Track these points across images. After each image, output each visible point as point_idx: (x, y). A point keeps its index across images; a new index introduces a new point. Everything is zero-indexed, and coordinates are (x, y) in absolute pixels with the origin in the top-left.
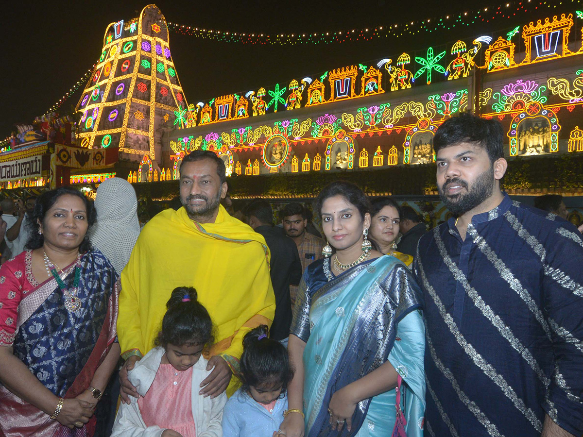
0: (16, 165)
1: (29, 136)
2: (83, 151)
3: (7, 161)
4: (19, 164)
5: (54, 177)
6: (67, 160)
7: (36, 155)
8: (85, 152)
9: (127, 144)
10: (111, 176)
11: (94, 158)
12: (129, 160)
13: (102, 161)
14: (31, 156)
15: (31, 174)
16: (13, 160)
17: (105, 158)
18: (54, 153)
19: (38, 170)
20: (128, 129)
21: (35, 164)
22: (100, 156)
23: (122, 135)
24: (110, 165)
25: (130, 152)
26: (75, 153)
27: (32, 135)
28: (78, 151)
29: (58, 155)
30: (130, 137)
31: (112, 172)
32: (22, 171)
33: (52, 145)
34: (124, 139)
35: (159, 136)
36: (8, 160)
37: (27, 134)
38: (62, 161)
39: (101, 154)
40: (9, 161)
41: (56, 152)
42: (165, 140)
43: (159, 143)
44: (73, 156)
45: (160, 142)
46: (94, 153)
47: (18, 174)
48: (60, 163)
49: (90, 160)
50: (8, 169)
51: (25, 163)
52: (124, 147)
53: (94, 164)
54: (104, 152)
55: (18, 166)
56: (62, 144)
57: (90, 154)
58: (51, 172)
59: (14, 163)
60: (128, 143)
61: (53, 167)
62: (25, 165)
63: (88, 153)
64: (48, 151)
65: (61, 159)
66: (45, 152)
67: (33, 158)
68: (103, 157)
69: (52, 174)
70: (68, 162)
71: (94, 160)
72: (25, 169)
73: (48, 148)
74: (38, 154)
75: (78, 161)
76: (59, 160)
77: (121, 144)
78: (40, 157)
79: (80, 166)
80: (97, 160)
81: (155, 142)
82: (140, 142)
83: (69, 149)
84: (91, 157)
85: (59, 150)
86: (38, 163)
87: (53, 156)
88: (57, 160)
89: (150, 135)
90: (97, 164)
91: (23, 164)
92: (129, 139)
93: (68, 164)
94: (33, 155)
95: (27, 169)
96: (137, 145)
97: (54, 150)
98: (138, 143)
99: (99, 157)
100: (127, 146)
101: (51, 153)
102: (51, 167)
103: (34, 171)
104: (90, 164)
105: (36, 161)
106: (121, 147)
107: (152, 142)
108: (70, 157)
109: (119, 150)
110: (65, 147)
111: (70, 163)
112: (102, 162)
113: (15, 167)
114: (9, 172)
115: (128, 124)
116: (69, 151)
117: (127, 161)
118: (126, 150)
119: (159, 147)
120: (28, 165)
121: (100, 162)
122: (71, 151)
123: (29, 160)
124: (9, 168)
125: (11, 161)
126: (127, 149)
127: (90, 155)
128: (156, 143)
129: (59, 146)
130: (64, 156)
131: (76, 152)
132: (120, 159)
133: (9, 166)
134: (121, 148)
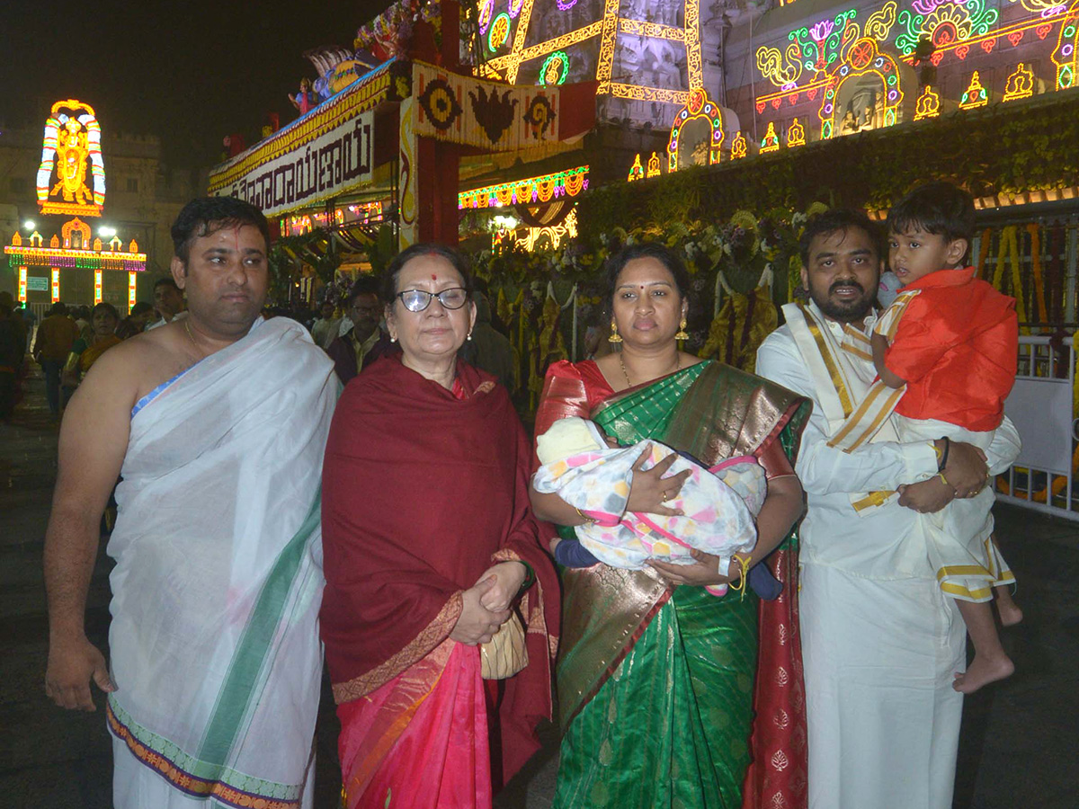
0: (308, 160)
1: (340, 76)
2: (495, 92)
3: (285, 153)
4: (315, 154)
5: (413, 179)
6: (450, 120)
7: (357, 114)
8: (500, 93)
9: (620, 69)
10: (573, 179)
11: (528, 117)
12: (627, 121)
13: (550, 125)
14: (344, 121)
15: (347, 177)
16: (299, 146)
17: (557, 118)
18: (409, 94)
19: (364, 163)
20: (623, 21)
21: (354, 142)
22: (545, 110)
23: (603, 41)
24: (574, 141)
25: (630, 96)
26: (471, 94)
27: (349, 72)
28: (481, 90)
29: (424, 100)
30: (627, 50)
31: (574, 167)
32: (322, 172)
33: (401, 71)
34: (611, 56)
35: (714, 40)
36: (287, 149)
37: (337, 72)
38: (435, 123)
39: (547, 104)
40: (290, 151)
41: (416, 92)
42: (732, 51)
43: (713, 63)
44: (467, 106)
45: (716, 59)
46: (528, 98)
47: (312, 186)
48: (428, 129)
49: (515, 122)
50: (289, 174)
51: (330, 148)
52: (612, 80)
53: (527, 136)
54: (554, 96)
55: (312, 162)
56: (434, 63)
57: (515, 101)
58: (401, 161)
59: (302, 153)
60: (623, 66)
61: (408, 144)
62: (329, 154)
63: (511, 97)
64: (392, 91)
65: (431, 117)
66: (384, 96)
67: (350, 127)
68: (551, 114)
69: (407, 168)
70: (454, 125)
71: (527, 123)
72: (330, 167)
73: (393, 82)
74: (363, 111)
75: (481, 125)
76: (425, 117)
77: (604, 69)
78: (368, 119)
79: (487, 143)
80: (535, 124)
81: (704, 61)
82: (655, 66)
83: (454, 80)
84: (520, 111)
85: (426, 84)
86: (364, 136)
87: (408, 107)
88: (421, 120)
89: (690, 35)
90: (535, 135)
91: (324, 151)
92: (625, 56)
93: (452, 135)
94: (351, 117)
95: (334, 166)
96: (648, 76)
97: (409, 83)
98: (650, 69)
99: (540, 112)
100: (621, 76)
101: (403, 99)
102: (402, 146)
103: (354, 166)
104: (517, 134)
105: (357, 133)
106: (603, 80)
107: (694, 58)
108: (457, 110)
109: (599, 91)
110: (443, 72)
111: (459, 129)
112: (549, 128)
113: (306, 165)
114: (291, 183)
115: (620, 8)
116: (455, 90)
117: (622, 125)
118: (619, 89)
119: (716, 76)
120: (336, 151)
121: (544, 130)
122: (459, 88)
123: (338, 134)
124: (291, 171)
125: (295, 149)
126: (623, 86)
127: (517, 104)
128: (707, 64)
129: (424, 71)
130: (442, 105)
131: (476, 93)
132: (601, 119)
133: (291, 167)
134: (603, 85)
